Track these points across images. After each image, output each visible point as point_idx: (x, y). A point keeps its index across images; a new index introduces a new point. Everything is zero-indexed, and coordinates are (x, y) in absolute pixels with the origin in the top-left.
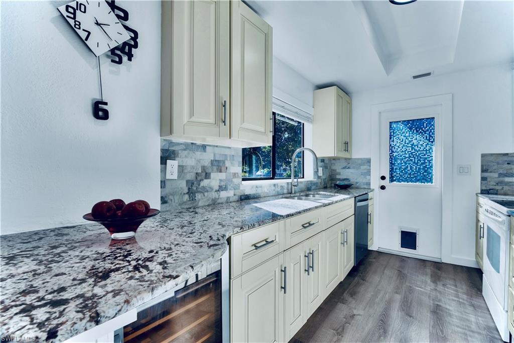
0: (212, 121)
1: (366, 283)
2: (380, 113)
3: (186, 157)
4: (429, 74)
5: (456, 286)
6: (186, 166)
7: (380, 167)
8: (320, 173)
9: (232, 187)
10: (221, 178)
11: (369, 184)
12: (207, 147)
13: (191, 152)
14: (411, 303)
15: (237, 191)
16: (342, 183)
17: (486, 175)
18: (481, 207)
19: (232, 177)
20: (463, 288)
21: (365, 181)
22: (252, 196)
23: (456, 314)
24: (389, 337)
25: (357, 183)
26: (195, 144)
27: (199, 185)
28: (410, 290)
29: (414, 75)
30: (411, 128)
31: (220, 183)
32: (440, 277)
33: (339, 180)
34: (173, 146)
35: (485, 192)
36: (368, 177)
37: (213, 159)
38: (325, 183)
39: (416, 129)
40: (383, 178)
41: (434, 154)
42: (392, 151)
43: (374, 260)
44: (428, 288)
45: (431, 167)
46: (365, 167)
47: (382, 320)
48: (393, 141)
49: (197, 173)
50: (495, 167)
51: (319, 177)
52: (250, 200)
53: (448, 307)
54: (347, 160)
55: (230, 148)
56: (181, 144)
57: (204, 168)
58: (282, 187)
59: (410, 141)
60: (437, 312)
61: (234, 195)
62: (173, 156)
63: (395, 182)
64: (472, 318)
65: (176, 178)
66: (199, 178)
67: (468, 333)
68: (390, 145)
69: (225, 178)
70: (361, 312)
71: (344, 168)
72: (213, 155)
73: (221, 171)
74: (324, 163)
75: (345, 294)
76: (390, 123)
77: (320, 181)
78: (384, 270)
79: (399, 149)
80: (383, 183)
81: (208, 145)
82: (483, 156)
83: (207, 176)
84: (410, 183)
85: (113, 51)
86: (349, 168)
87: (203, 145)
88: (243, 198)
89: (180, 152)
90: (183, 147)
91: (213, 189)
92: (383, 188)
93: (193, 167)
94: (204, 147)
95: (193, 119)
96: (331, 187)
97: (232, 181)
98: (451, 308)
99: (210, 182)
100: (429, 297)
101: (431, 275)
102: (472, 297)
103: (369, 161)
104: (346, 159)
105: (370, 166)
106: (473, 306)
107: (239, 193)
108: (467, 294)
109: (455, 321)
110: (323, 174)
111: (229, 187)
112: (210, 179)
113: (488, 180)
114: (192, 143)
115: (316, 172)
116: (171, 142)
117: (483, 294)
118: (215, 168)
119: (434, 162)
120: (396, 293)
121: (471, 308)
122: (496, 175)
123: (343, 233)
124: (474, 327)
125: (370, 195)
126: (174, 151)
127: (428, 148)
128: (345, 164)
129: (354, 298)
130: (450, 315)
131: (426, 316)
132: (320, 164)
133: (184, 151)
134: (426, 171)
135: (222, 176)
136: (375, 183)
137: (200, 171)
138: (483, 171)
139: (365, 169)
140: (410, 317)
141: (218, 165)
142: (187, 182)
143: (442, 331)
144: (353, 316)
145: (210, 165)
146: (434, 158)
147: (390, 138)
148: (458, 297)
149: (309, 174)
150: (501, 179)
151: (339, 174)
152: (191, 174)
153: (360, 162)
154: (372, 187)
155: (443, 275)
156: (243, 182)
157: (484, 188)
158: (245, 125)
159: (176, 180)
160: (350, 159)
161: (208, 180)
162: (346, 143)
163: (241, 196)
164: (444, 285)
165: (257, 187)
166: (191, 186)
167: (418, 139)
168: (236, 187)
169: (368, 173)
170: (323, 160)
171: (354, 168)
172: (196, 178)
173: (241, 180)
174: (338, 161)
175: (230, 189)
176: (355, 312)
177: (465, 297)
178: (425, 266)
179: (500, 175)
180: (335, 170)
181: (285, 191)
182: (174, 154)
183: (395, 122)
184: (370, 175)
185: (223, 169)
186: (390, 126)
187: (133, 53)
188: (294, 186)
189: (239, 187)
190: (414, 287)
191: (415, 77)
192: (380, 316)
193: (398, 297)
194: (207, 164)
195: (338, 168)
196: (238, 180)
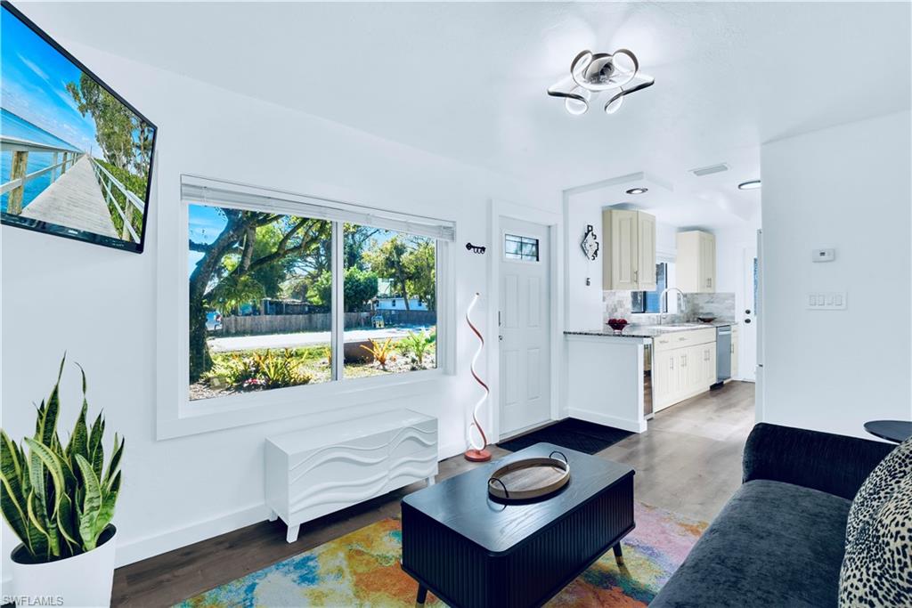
0: (629, 281)
7: (745, 301)
8: (683, 308)
11: (733, 318)
16: (705, 317)
21: (729, 315)
25: (720, 316)
33: (702, 313)
36: (732, 311)
37: (619, 301)
38: (688, 318)
40: (748, 312)
46: (730, 301)
51: (682, 311)
54: (711, 295)
57: (615, 306)
58: (653, 319)
69: (623, 312)
71: (708, 302)
72: (618, 297)
74: (687, 298)
76: (755, 259)
77: (682, 315)
80: (748, 317)
83: (616, 311)
86: (713, 302)
90: (608, 294)
92: (748, 321)
93: (611, 305)
94: (615, 293)
95: (621, 282)
96: (694, 321)
97: (627, 314)
103: (732, 296)
104: (709, 294)
105: (734, 300)
110: (686, 308)
115: (679, 305)
116: (605, 293)
118: (620, 306)
123: (707, 351)
125: (733, 328)
128: (708, 299)
132: (683, 299)
135: (622, 310)
136: (740, 317)
137: (613, 308)
139: (729, 304)
141: (620, 303)
142: (609, 313)
149: (673, 308)
151: (702, 308)
153: (724, 296)
154: (736, 321)
158: (645, 281)
160: (713, 294)
162: (709, 280)
165: (639, 318)
169: (733, 307)
170: (685, 296)
171: (718, 302)
173: (631, 313)
174: (701, 296)
180: (697, 305)
184: (734, 309)
185: (623, 306)
186: (755, 262)
189: (630, 317)
194: (616, 303)
195: (701, 302)
196: (629, 313)
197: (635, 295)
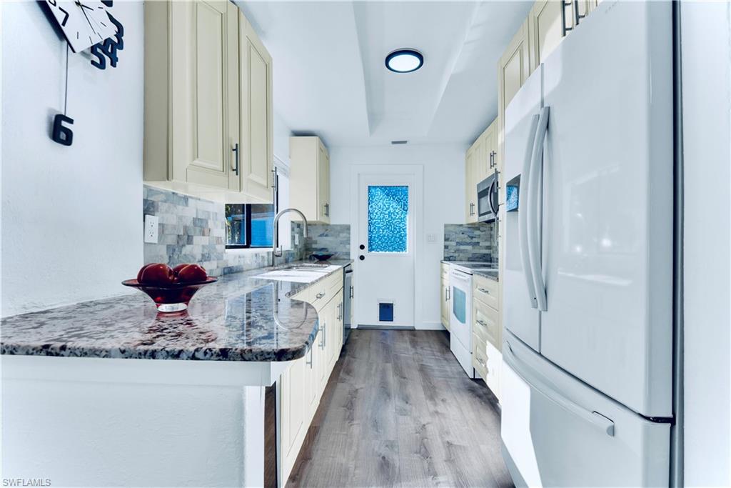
0: (219, 167)
1: (358, 360)
2: (359, 174)
3: (167, 212)
4: (405, 142)
5: (430, 347)
6: (167, 225)
7: (359, 235)
8: (297, 241)
9: (215, 256)
10: (204, 244)
11: (348, 254)
12: (190, 200)
13: (172, 205)
14: (401, 368)
15: (220, 261)
16: (320, 253)
17: (448, 243)
18: (446, 272)
19: (215, 243)
20: (436, 347)
21: (344, 251)
22: (235, 270)
23: (437, 368)
24: (393, 398)
25: (336, 253)
26: (177, 194)
27: (181, 252)
28: (397, 357)
29: (394, 141)
30: (388, 195)
31: (203, 251)
32: (417, 342)
33: (316, 250)
34: (152, 195)
35: (448, 259)
36: (347, 246)
37: (195, 217)
38: (301, 255)
39: (393, 196)
40: (362, 247)
41: (407, 223)
42: (371, 218)
43: (357, 338)
44: (411, 353)
45: (406, 235)
46: (345, 234)
47: (382, 387)
48: (372, 207)
49: (179, 236)
50: (454, 237)
51: (296, 246)
52: (233, 275)
53: (429, 364)
54: (326, 226)
55: (212, 202)
56: (162, 193)
57: (186, 228)
58: (263, 257)
59: (387, 209)
60: (423, 369)
61: (218, 267)
62: (152, 209)
63: (373, 252)
64: (448, 369)
65: (156, 242)
66: (181, 243)
67: (448, 379)
68: (369, 212)
69: (208, 244)
70: (363, 386)
71: (321, 236)
72: (195, 211)
73: (203, 235)
74: (302, 228)
75: (341, 374)
76: (369, 187)
77: (296, 250)
78: (369, 345)
79: (398, 216)
80: (362, 252)
81: (190, 197)
82: (446, 226)
83: (190, 240)
84: (387, 252)
85: (93, 49)
86: (327, 236)
87: (185, 196)
88: (226, 271)
89: (160, 203)
90: (162, 197)
91: (195, 259)
92: (362, 258)
93: (174, 227)
94: (186, 199)
95: (196, 162)
96: (306, 259)
97: (215, 248)
98: (432, 365)
99: (193, 248)
100: (414, 360)
101: (410, 342)
102: (443, 353)
103: (348, 228)
104: (323, 225)
105: (349, 234)
106: (446, 359)
107: (222, 265)
108: (440, 352)
109: (437, 373)
110: (299, 243)
111: (213, 256)
112: (192, 244)
113: (449, 248)
114: (173, 193)
115: (293, 238)
116: (151, 190)
117: (451, 349)
118: (198, 229)
119: (407, 231)
120: (387, 362)
121: (446, 362)
122: (454, 244)
124: (450, 374)
125: (352, 266)
126: (153, 202)
127: (402, 216)
128: (321, 232)
129: (352, 376)
130: (433, 370)
131: (416, 375)
132: (297, 230)
133: (164, 204)
134: (401, 240)
135: (205, 240)
136: (355, 253)
137: (182, 233)
138: (446, 240)
139: (345, 237)
140: (405, 378)
141: (200, 224)
142: (168, 247)
143: (430, 383)
144: (356, 391)
145: (192, 225)
146: (408, 228)
147: (369, 204)
148: (434, 355)
149: (286, 242)
150: (458, 247)
151: (316, 243)
152: (172, 236)
153: (339, 228)
154: (352, 259)
155: (419, 340)
156: (227, 250)
157: (446, 256)
158: (252, 177)
159: (155, 244)
160: (328, 225)
161: (191, 246)
162: (327, 206)
163: (224, 268)
164: (422, 348)
165: (240, 257)
166: (173, 254)
167: (394, 206)
168: (219, 258)
169: (348, 242)
170: (300, 226)
171: (332, 236)
172: (178, 243)
173: (224, 247)
174: (314, 227)
175: (214, 260)
176: (357, 387)
177: (439, 354)
178: (402, 335)
179: (458, 243)
180: (311, 239)
181: (266, 263)
182: (154, 207)
183: (374, 187)
184: (349, 244)
185: (206, 231)
186: (369, 190)
187: (118, 56)
188: (276, 256)
189: (222, 256)
190: (398, 354)
191: (394, 143)
192: (380, 384)
193: (389, 366)
194: (189, 223)
195: (314, 235)
196: (221, 248)
197: (231, 210)
